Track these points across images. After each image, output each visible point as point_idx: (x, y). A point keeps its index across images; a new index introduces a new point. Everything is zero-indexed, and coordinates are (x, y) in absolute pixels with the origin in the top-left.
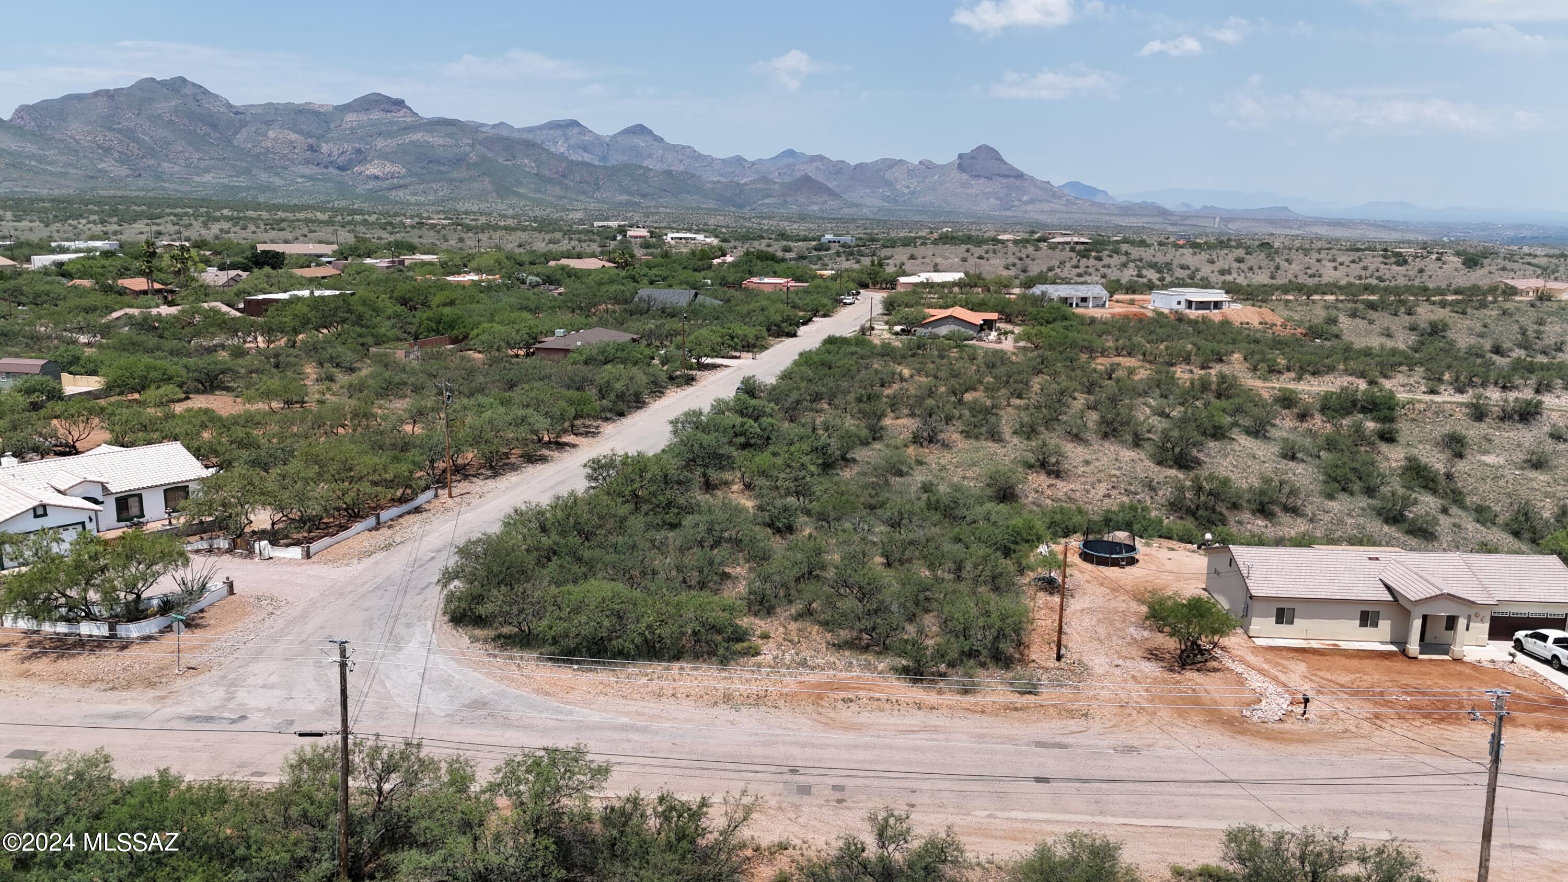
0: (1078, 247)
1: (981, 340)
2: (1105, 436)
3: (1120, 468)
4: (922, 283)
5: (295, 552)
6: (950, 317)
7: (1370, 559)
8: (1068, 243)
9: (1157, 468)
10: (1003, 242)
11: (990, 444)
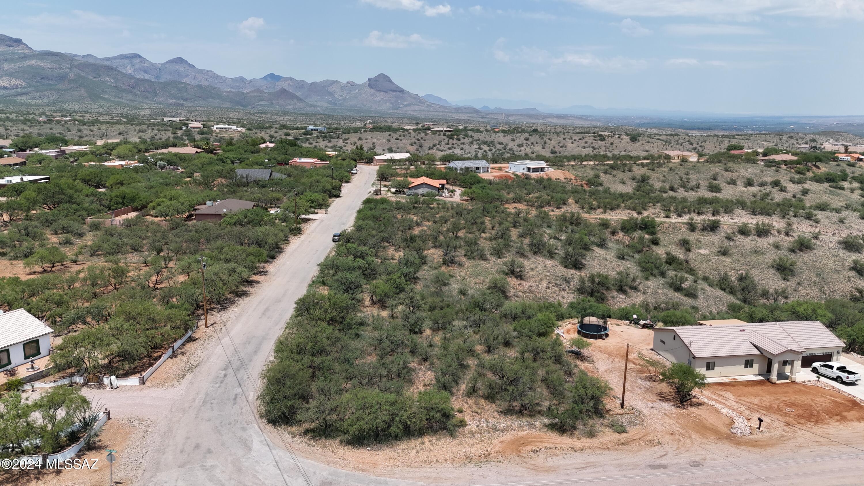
0: (447, 133)
1: (441, 196)
2: (535, 253)
3: (549, 271)
4: (388, 159)
5: (133, 381)
6: (424, 183)
7: (741, 331)
8: (442, 131)
9: (566, 270)
10: (407, 130)
11: (481, 262)
